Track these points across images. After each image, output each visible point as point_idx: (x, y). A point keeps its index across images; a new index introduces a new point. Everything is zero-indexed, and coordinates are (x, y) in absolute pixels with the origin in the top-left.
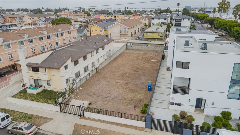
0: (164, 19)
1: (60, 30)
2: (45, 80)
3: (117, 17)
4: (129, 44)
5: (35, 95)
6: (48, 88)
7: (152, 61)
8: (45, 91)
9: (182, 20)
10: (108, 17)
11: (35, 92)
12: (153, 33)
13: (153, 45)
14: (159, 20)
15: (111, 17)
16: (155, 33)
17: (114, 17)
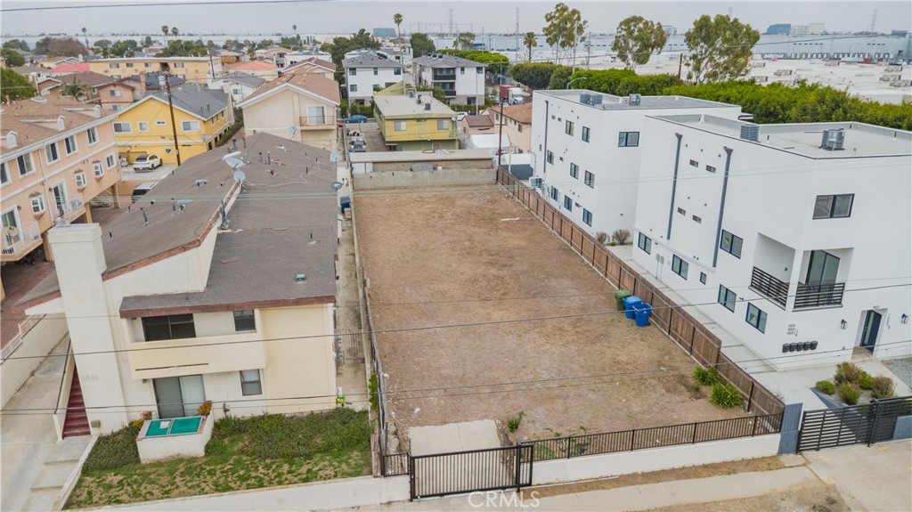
0: (393, 71)
1: (59, 124)
2: (229, 373)
3: (171, 65)
4: (359, 169)
5: (192, 459)
6: (246, 408)
7: (506, 222)
8: (228, 428)
9: (458, 71)
10: (128, 65)
11: (193, 444)
12: (419, 120)
13: (454, 164)
14: (376, 73)
15: (147, 65)
16: (425, 119)
17: (159, 65)
